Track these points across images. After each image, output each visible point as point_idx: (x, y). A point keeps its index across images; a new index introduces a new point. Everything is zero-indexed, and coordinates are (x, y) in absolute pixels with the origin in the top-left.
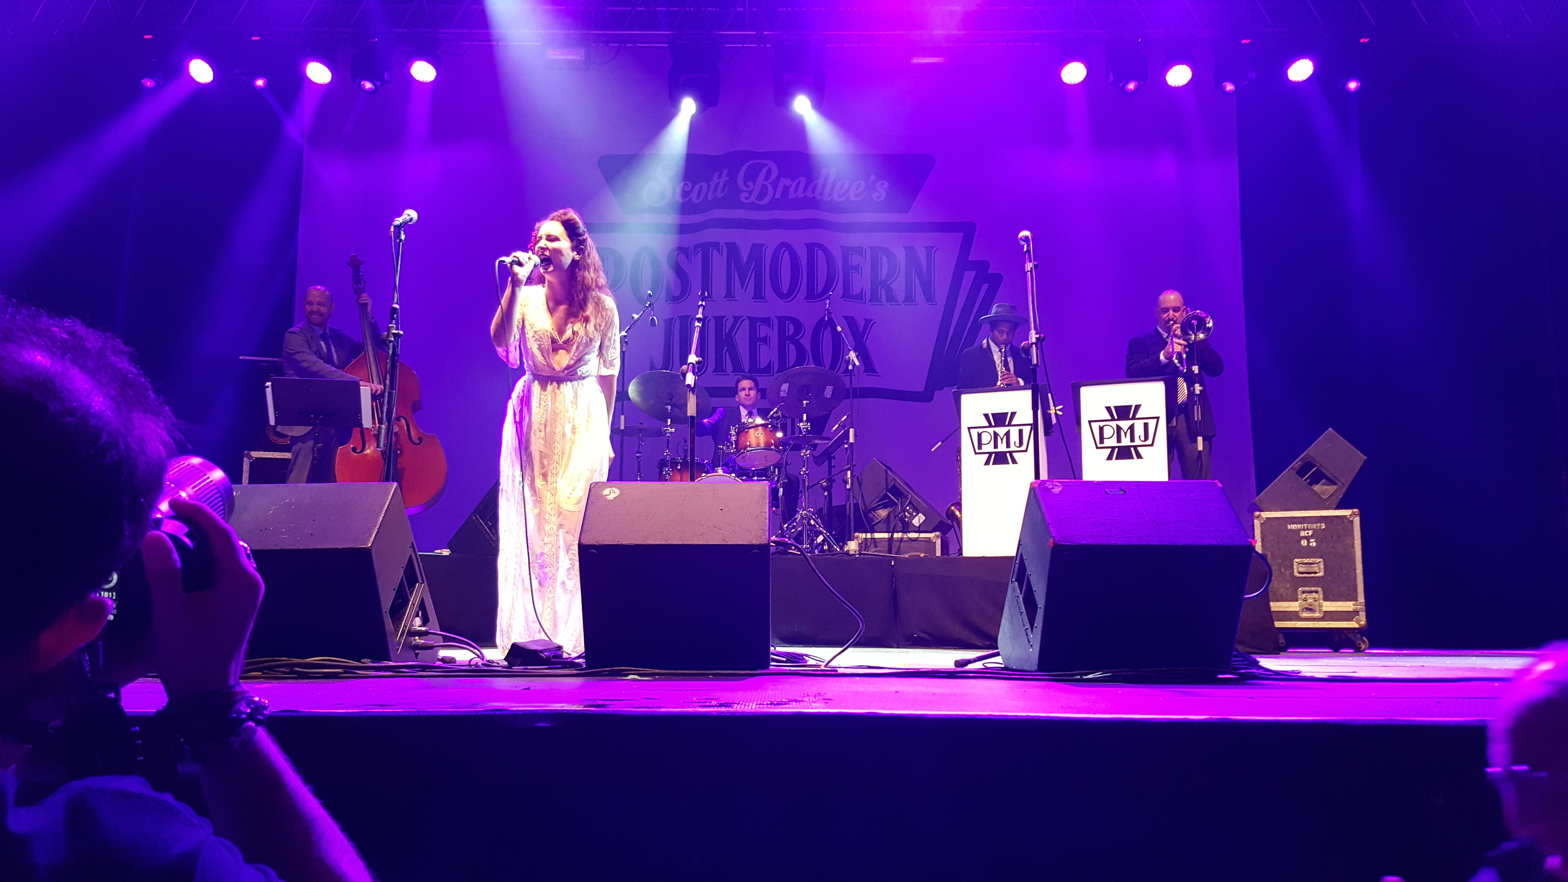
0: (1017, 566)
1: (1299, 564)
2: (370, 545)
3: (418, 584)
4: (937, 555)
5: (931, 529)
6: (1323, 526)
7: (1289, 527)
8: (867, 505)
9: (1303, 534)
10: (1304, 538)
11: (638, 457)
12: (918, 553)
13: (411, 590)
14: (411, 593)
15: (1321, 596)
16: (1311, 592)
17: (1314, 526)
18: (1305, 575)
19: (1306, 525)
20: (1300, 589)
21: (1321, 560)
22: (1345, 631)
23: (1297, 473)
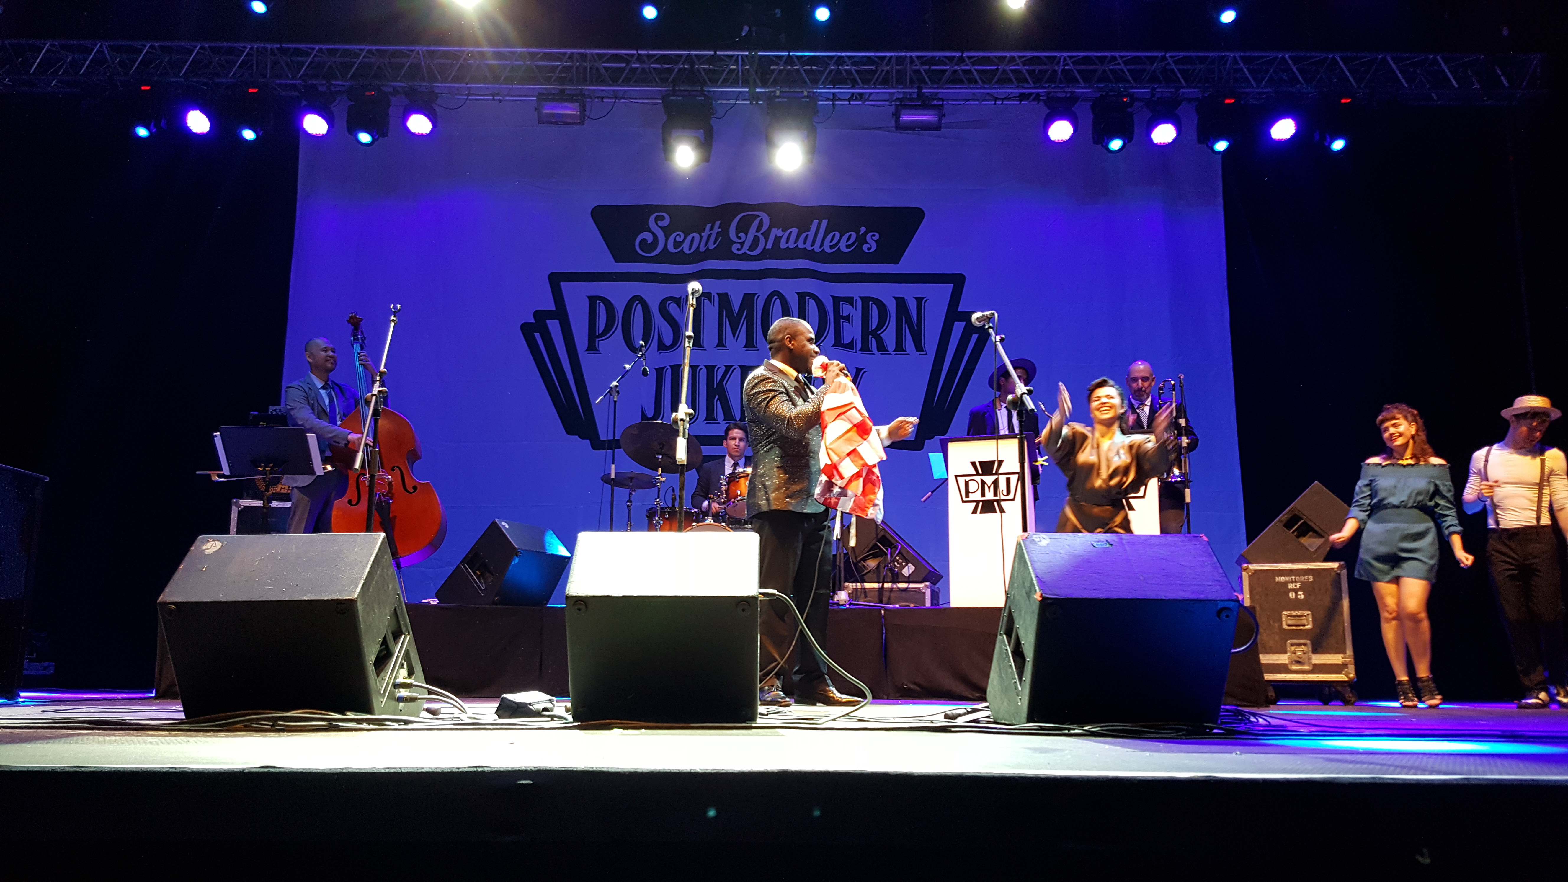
0: (1005, 618)
1: (1288, 616)
2: (356, 596)
3: (403, 636)
4: (927, 606)
5: (920, 580)
6: (1311, 579)
7: (1277, 579)
8: (857, 554)
9: (1291, 586)
10: (1292, 590)
11: (628, 506)
12: (907, 604)
13: (396, 641)
14: (396, 644)
15: (1310, 649)
16: (1299, 645)
17: (1302, 578)
18: (1294, 628)
19: (1293, 577)
20: (1289, 642)
21: (1310, 612)
22: (1335, 685)
23: (1285, 526)
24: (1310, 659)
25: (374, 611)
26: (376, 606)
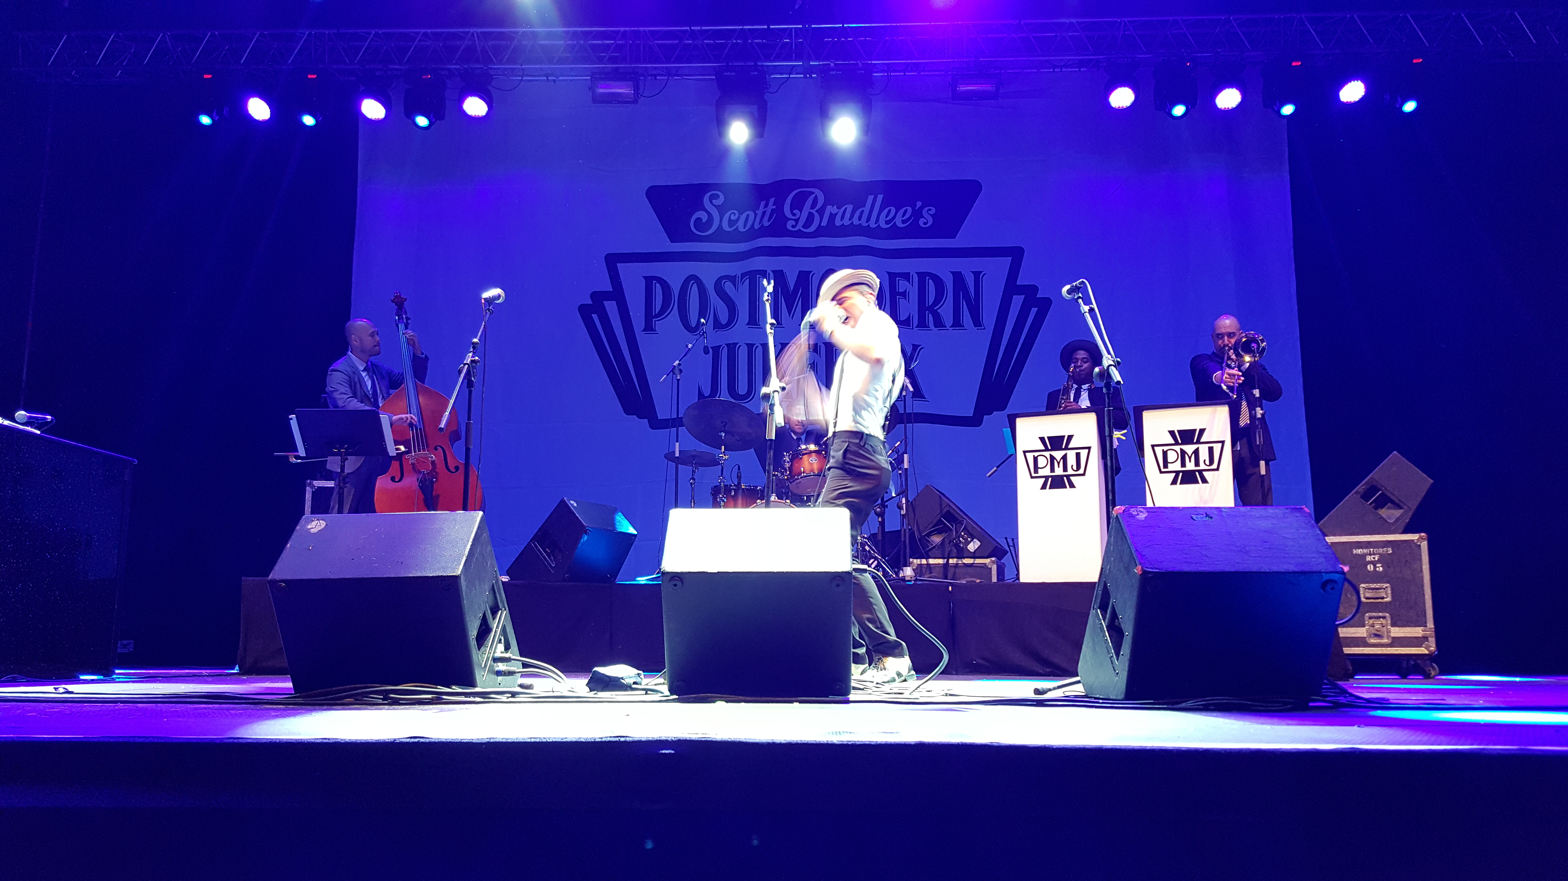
0: (1099, 591)
1: (1369, 589)
2: (459, 573)
3: (500, 611)
4: (993, 581)
5: (986, 555)
6: (1391, 552)
7: (1355, 552)
8: (922, 531)
9: (1369, 558)
10: (1371, 562)
11: (691, 484)
12: (974, 579)
13: (494, 617)
15: (1389, 622)
16: (1380, 617)
17: (1381, 550)
18: (1372, 600)
19: (1372, 550)
20: (1367, 615)
21: (1389, 585)
22: (1414, 658)
23: (1362, 497)
24: (1389, 632)
25: (475, 588)
26: (477, 582)
